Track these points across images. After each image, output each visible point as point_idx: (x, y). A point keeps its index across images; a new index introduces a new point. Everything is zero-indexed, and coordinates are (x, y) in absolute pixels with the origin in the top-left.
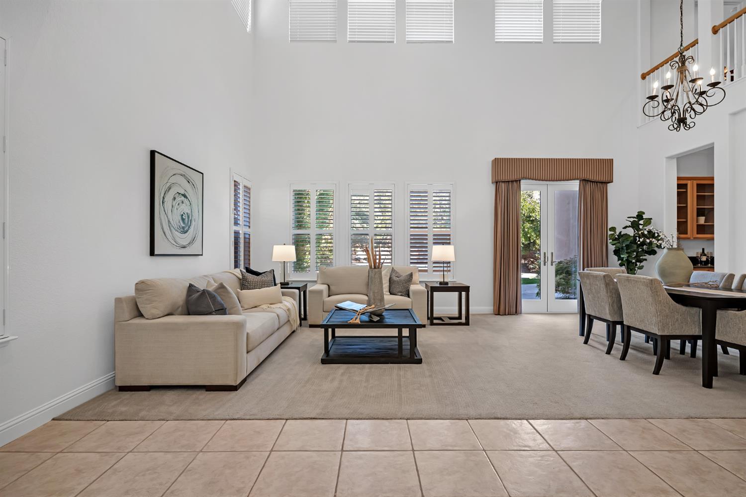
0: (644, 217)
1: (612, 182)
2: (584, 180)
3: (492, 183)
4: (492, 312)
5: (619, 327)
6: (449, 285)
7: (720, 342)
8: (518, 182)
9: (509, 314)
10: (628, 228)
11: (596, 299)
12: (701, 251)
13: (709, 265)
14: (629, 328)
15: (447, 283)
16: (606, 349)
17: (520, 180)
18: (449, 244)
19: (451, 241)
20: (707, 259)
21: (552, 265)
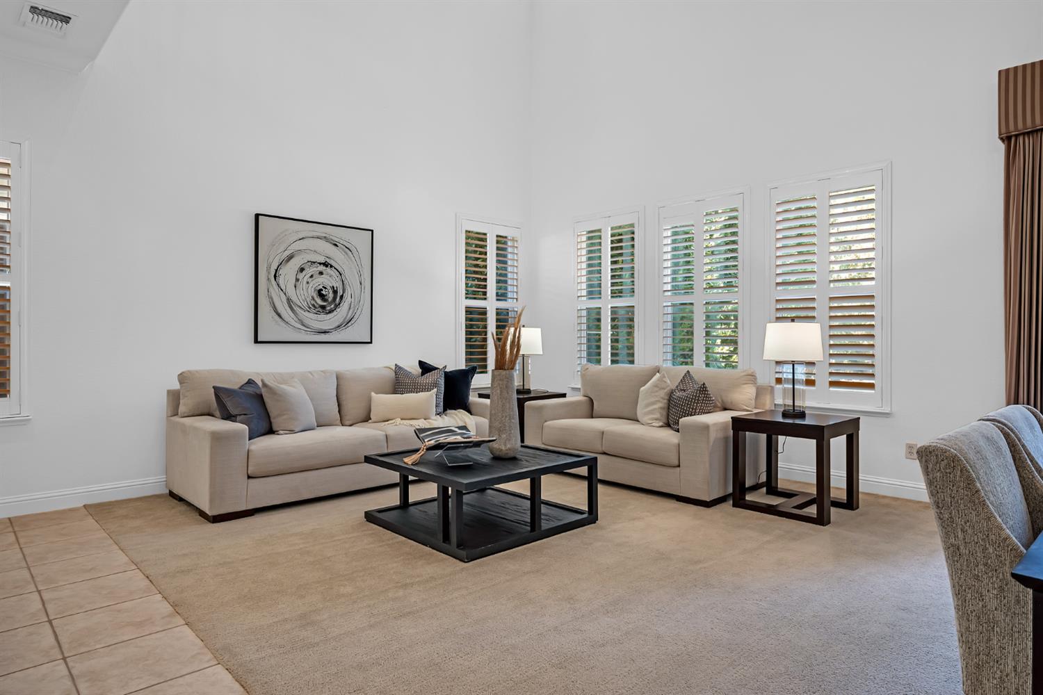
6: (807, 422)
15: (802, 415)
19: (878, 312)
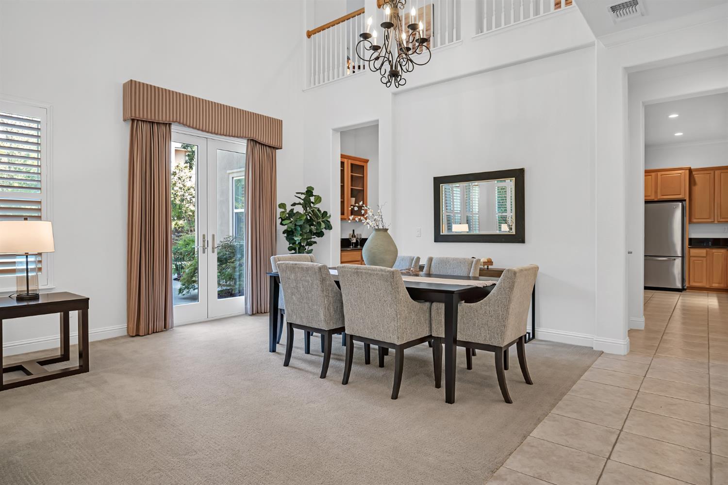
0: (314, 194)
1: (281, 149)
2: (251, 140)
3: (125, 120)
4: (126, 334)
5: (337, 339)
6: (40, 301)
7: (464, 344)
8: (167, 126)
9: (153, 333)
10: (297, 206)
11: (305, 301)
12: (352, 233)
13: (359, 246)
14: (352, 337)
15: (36, 297)
16: (319, 371)
17: (170, 124)
18: (39, 218)
19: (44, 214)
20: (357, 241)
21: (213, 252)
